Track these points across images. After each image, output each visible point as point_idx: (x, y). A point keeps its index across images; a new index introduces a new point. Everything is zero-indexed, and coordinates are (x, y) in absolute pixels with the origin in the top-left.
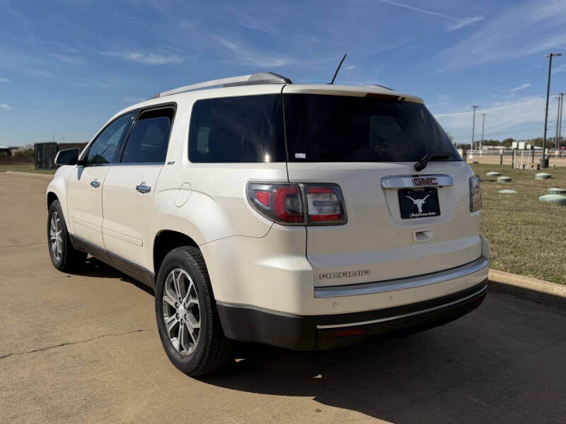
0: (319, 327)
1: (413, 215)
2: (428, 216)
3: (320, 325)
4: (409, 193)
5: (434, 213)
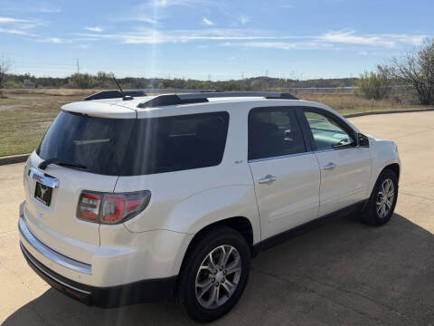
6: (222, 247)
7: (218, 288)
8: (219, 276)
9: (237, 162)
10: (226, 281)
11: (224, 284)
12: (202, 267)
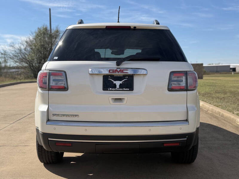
0: (49, 139)
1: (111, 89)
2: (123, 90)
3: (50, 138)
4: (109, 77)
5: (128, 89)
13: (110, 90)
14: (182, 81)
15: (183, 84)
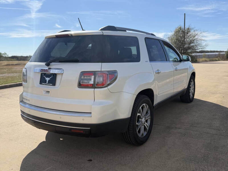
2: (49, 85)
5: (52, 85)
6: (144, 104)
7: (143, 126)
8: (143, 120)
9: (146, 61)
10: (146, 123)
11: (145, 125)
12: (138, 114)
13: (43, 84)
14: (90, 80)
15: (92, 82)
